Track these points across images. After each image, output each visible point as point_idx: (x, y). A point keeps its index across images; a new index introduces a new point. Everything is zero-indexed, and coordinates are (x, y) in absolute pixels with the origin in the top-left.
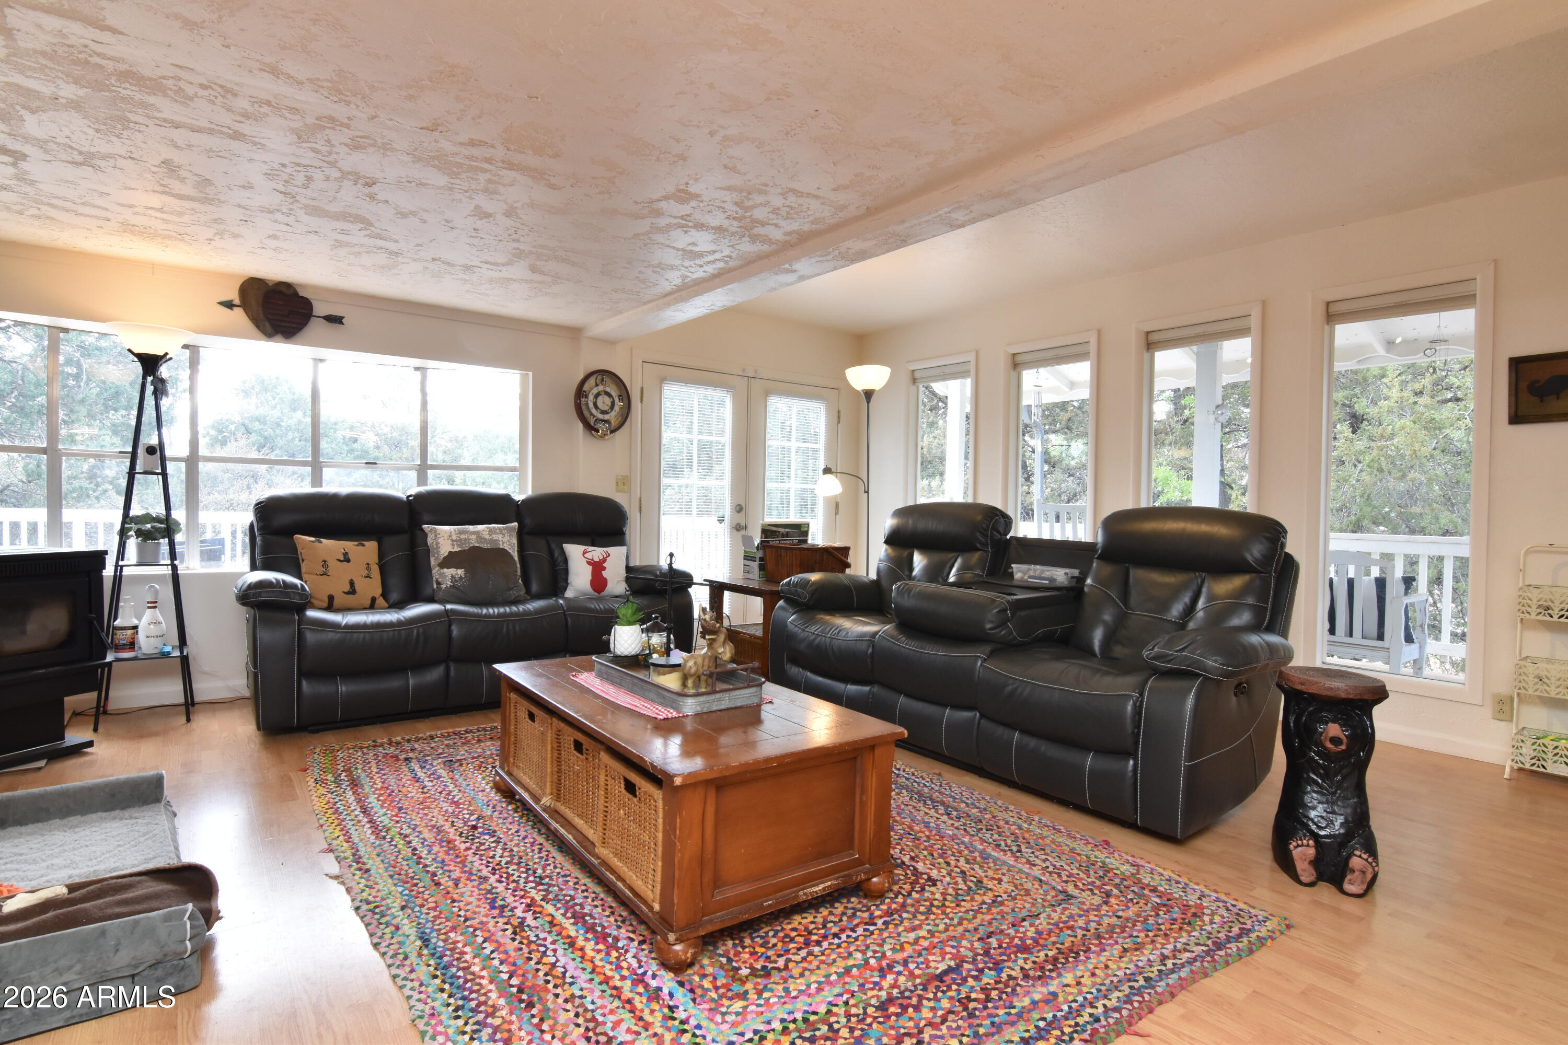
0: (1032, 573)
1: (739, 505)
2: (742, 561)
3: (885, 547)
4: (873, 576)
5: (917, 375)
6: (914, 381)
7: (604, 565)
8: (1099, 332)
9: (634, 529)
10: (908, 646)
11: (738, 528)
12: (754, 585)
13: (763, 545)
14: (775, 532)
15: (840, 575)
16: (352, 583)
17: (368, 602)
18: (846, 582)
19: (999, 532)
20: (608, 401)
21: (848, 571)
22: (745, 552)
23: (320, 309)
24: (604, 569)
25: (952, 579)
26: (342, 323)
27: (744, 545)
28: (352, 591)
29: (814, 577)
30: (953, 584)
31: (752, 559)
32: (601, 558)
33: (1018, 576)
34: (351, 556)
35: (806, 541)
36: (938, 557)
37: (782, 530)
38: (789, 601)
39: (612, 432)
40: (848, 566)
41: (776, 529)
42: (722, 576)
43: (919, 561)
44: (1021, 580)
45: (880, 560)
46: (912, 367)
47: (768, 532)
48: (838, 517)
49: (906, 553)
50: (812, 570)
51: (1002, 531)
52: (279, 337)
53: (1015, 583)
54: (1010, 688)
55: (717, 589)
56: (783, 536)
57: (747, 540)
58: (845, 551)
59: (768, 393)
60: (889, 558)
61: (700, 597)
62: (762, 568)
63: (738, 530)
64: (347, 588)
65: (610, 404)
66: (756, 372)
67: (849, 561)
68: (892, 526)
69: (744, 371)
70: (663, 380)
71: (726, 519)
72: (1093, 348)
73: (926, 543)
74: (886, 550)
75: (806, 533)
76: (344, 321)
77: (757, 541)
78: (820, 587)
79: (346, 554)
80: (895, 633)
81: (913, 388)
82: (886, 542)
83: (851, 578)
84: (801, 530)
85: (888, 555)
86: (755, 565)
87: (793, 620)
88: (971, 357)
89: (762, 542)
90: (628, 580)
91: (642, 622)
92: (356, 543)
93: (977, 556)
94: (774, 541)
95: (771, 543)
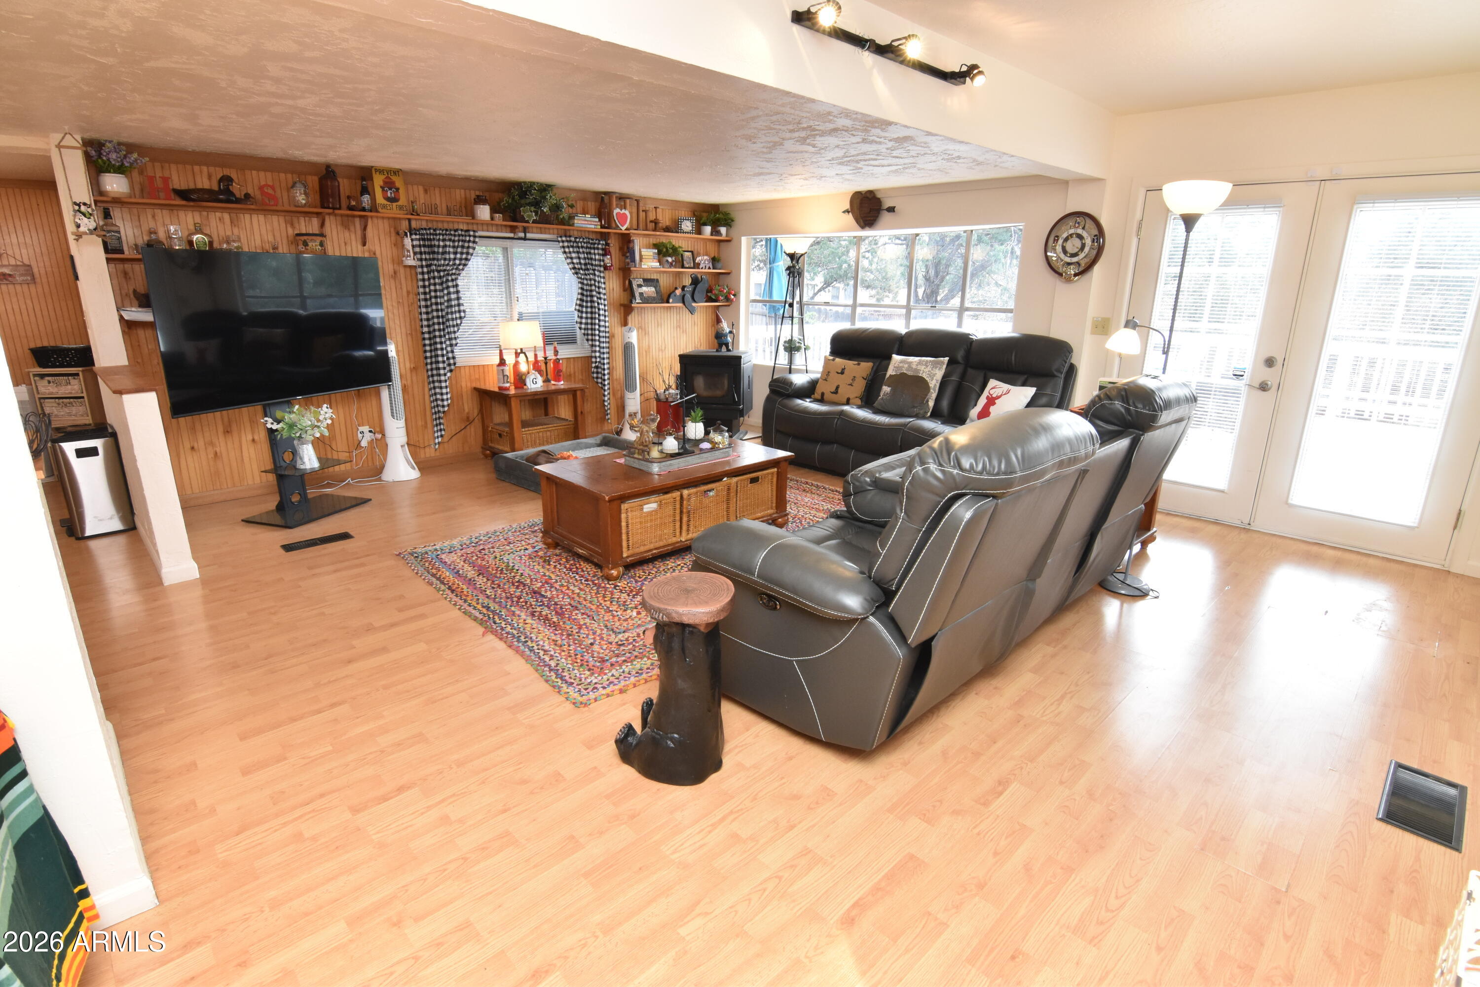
1: (1271, 358)
11: (1265, 386)
16: (837, 387)
17: (845, 401)
20: (1077, 243)
23: (887, 203)
26: (894, 211)
28: (836, 392)
34: (846, 371)
39: (1077, 275)
52: (867, 228)
63: (1263, 390)
64: (833, 390)
65: (1079, 246)
69: (1311, 174)
71: (1245, 375)
76: (895, 209)
79: (843, 369)
92: (856, 362)
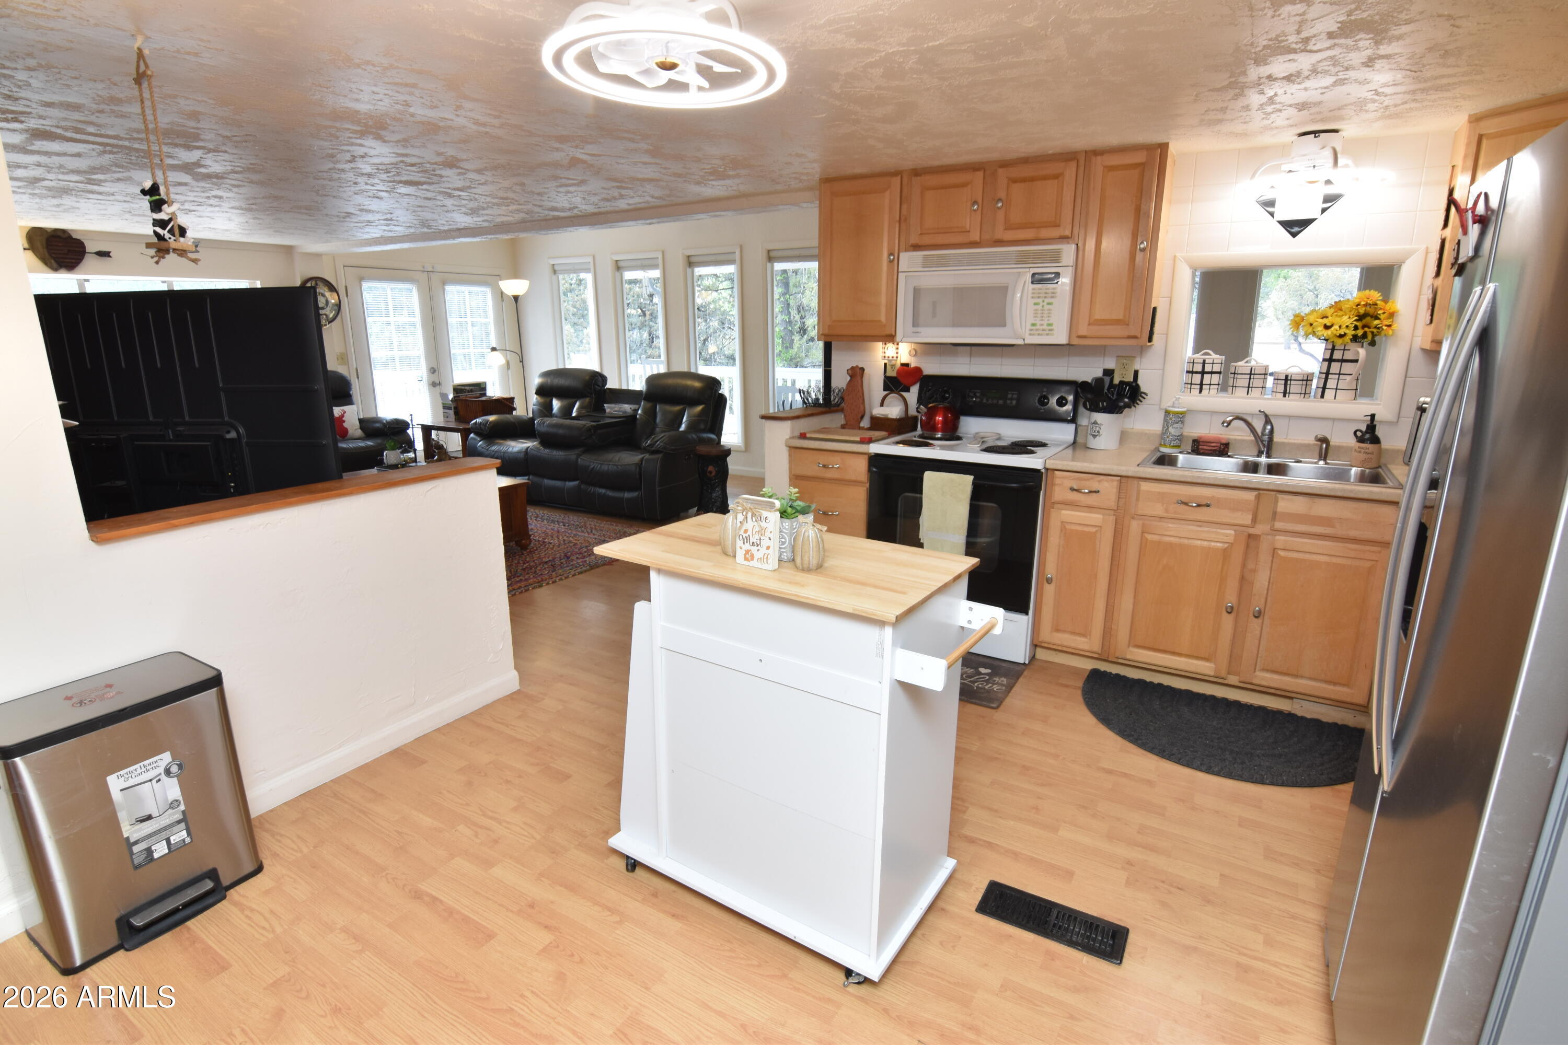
0: (616, 409)
1: (433, 368)
2: (441, 410)
3: (535, 396)
4: (531, 415)
5: (556, 268)
6: (555, 272)
7: (344, 419)
8: (663, 252)
9: (355, 391)
10: (546, 452)
11: (434, 384)
12: (453, 425)
13: (455, 400)
14: (463, 389)
15: (508, 416)
18: (512, 420)
19: (598, 386)
21: (514, 413)
22: (443, 404)
23: (91, 247)
24: (344, 421)
25: (574, 414)
26: (110, 256)
27: (442, 399)
29: (492, 418)
30: (574, 418)
31: (449, 408)
32: (340, 414)
33: (608, 410)
35: (485, 395)
36: (566, 402)
37: (468, 388)
38: (476, 434)
39: (329, 323)
40: (515, 409)
41: (463, 388)
42: (428, 422)
43: (556, 404)
44: (609, 413)
45: (534, 405)
46: (552, 262)
47: (458, 390)
48: (510, 371)
49: (548, 400)
50: (491, 414)
51: (600, 384)
52: (63, 269)
53: (607, 415)
54: (592, 467)
55: (427, 430)
56: (468, 392)
57: (444, 396)
58: (511, 400)
59: (444, 283)
60: (539, 404)
61: (417, 436)
62: (456, 413)
63: (434, 386)
65: (325, 302)
66: (433, 268)
67: (515, 406)
68: (538, 384)
69: (424, 267)
70: (361, 279)
71: (424, 379)
72: (660, 262)
73: (560, 393)
74: (537, 398)
75: (485, 389)
76: (111, 254)
77: (451, 396)
78: (495, 424)
80: (539, 446)
81: (554, 277)
82: (536, 393)
83: (517, 417)
84: (480, 388)
85: (538, 402)
86: (451, 412)
87: (481, 445)
88: (590, 259)
89: (454, 397)
90: (361, 428)
91: (399, 448)
93: (588, 400)
94: (463, 396)
95: (461, 398)
